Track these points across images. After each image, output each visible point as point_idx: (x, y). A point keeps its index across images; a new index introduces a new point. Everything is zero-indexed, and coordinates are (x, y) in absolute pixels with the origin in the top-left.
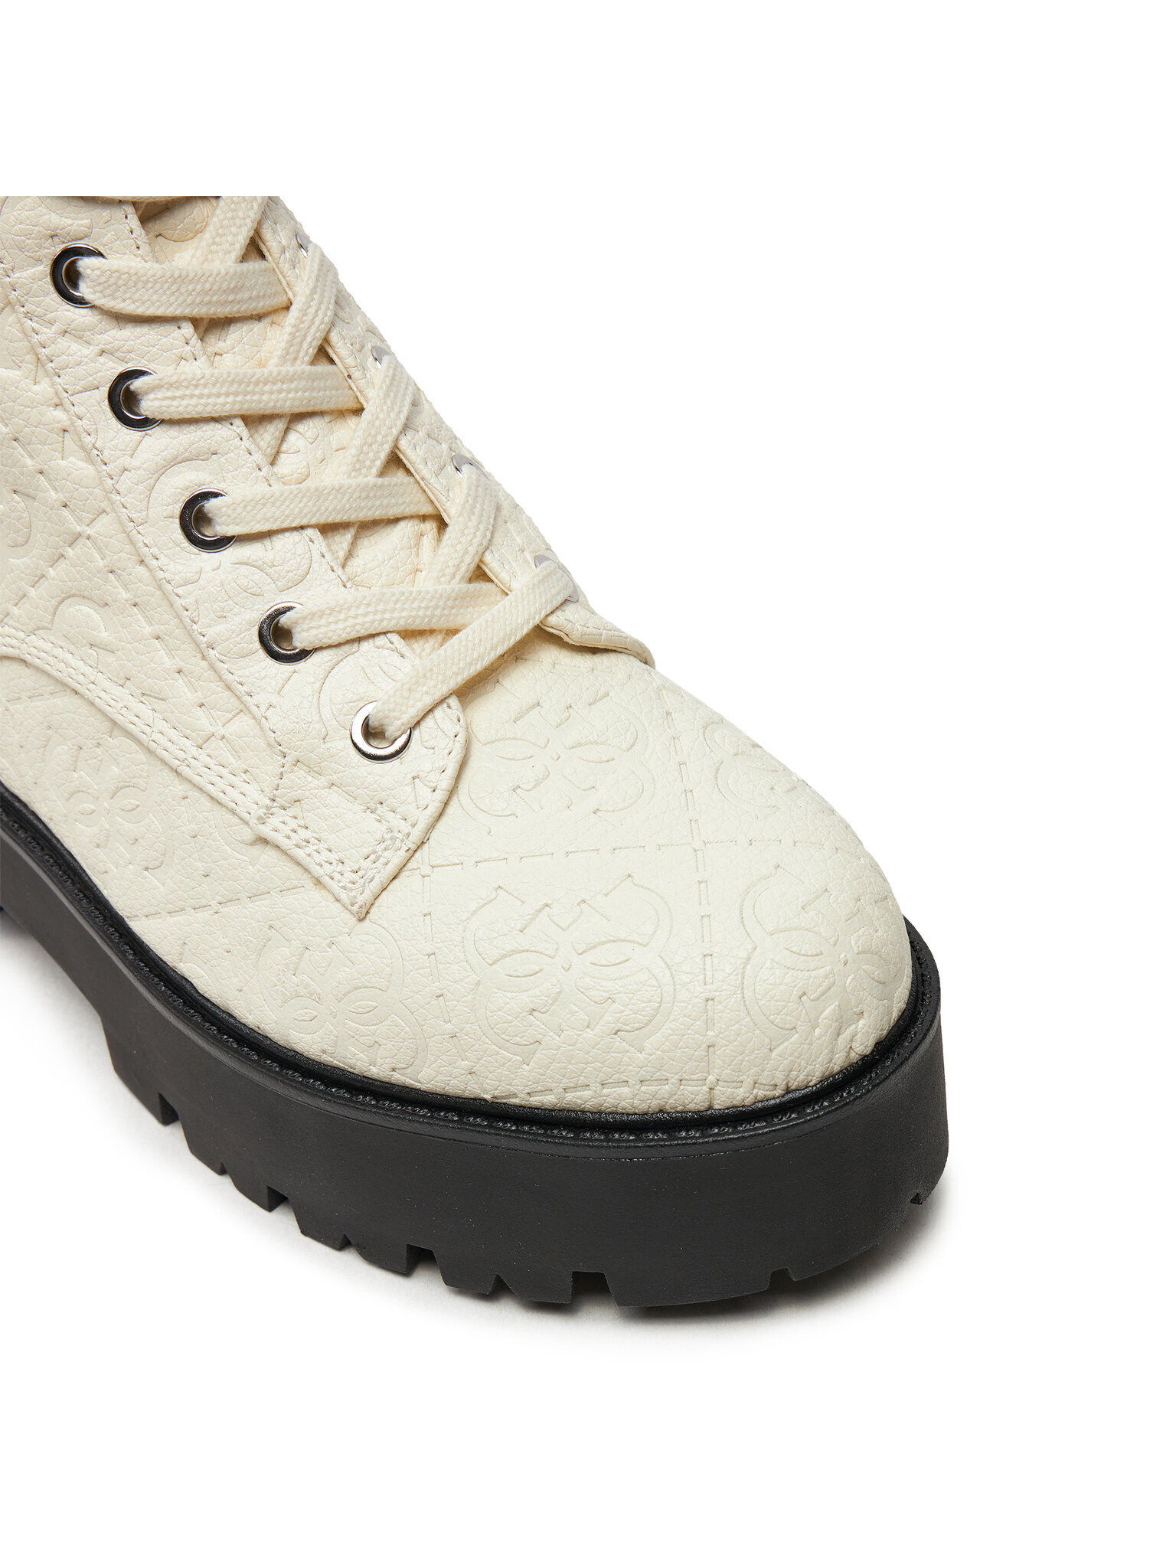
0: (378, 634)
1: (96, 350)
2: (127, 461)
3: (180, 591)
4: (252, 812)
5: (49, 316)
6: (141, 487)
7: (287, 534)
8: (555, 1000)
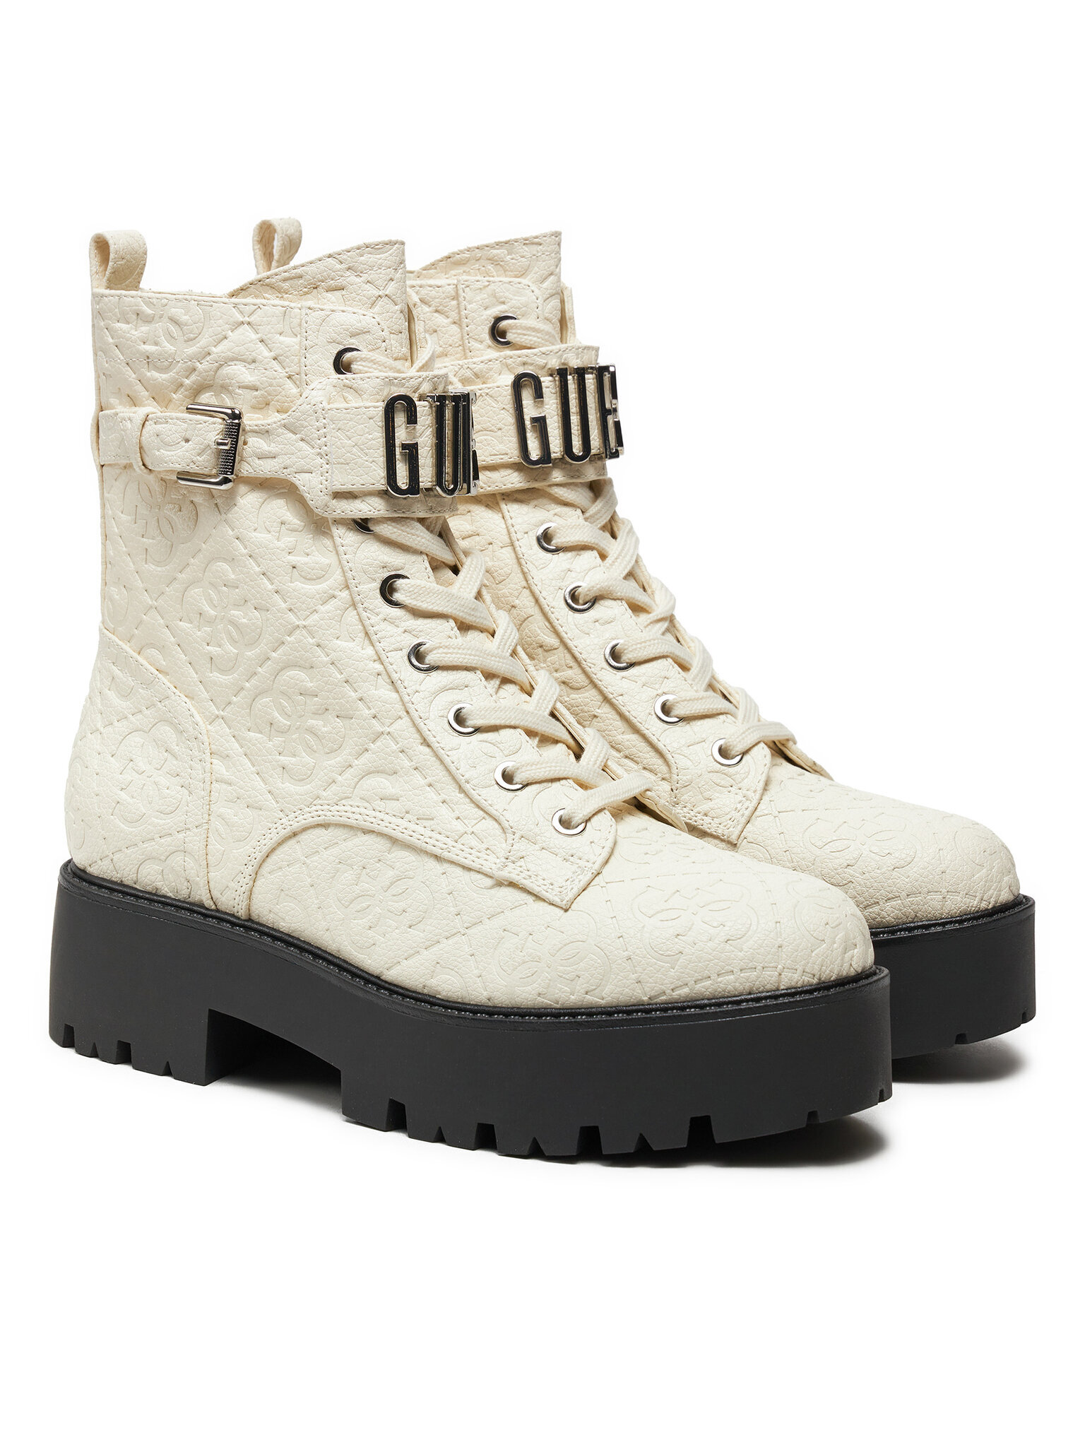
0: (562, 779)
1: (403, 630)
2: (418, 688)
3: (448, 753)
4: (493, 868)
5: (377, 610)
6: (425, 701)
7: (507, 730)
8: (690, 929)
